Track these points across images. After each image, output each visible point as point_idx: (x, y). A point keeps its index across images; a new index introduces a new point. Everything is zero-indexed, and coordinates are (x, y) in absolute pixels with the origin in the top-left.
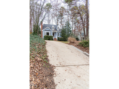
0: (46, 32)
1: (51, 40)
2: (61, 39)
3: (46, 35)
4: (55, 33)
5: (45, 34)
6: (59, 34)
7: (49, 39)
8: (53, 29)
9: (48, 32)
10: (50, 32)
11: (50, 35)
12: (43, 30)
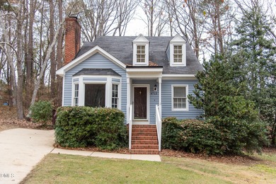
0: (82, 80)
1: (103, 145)
2: (196, 131)
3: (81, 103)
4: (154, 83)
5: (77, 94)
6: (180, 91)
7: (92, 134)
8: (141, 57)
9: (95, 79)
10: (108, 81)
11: (108, 104)
12: (60, 72)
